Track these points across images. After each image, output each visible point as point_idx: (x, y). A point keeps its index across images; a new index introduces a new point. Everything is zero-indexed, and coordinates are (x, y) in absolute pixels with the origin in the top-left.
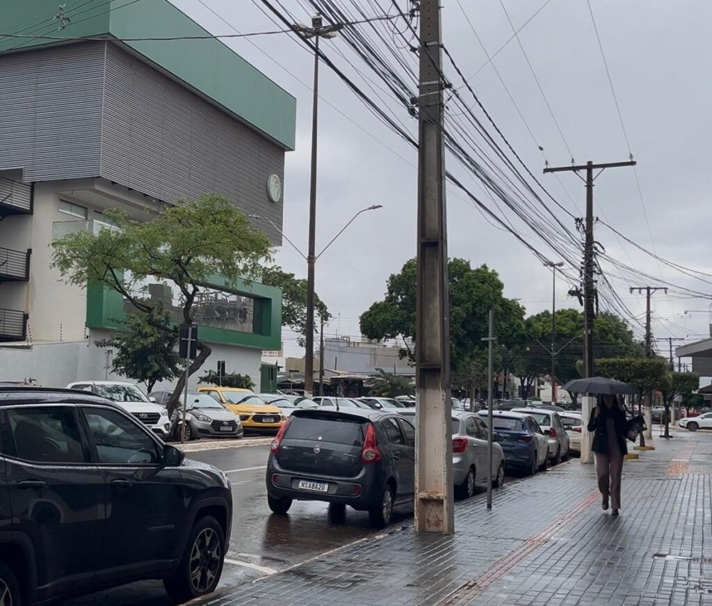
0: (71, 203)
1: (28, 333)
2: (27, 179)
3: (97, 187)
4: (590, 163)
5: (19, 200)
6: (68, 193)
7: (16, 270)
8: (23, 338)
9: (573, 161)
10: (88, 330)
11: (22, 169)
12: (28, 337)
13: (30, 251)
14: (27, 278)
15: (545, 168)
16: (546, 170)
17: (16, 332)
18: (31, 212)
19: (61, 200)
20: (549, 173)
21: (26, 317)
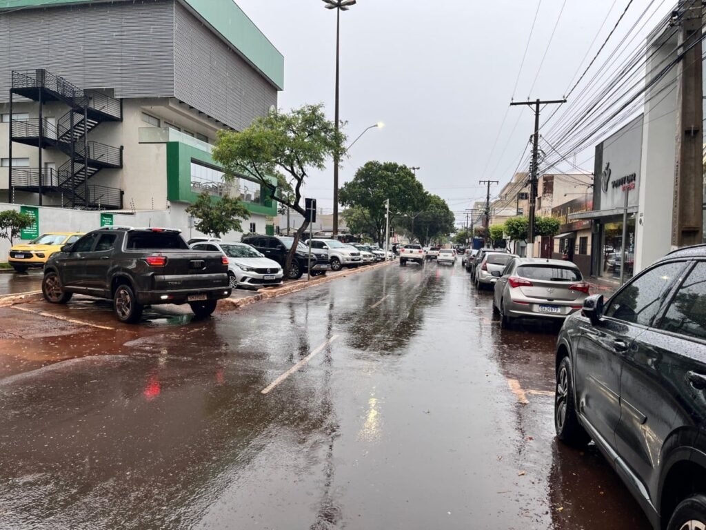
0: (149, 116)
1: (124, 205)
2: (118, 96)
3: (171, 105)
4: (538, 100)
5: (112, 110)
6: (148, 108)
7: (112, 159)
8: (121, 207)
9: (529, 99)
10: (169, 202)
11: (113, 89)
12: (124, 207)
13: (122, 148)
14: (120, 167)
15: (511, 102)
16: (512, 104)
17: (116, 203)
18: (121, 120)
19: (143, 113)
20: (514, 106)
21: (122, 193)
